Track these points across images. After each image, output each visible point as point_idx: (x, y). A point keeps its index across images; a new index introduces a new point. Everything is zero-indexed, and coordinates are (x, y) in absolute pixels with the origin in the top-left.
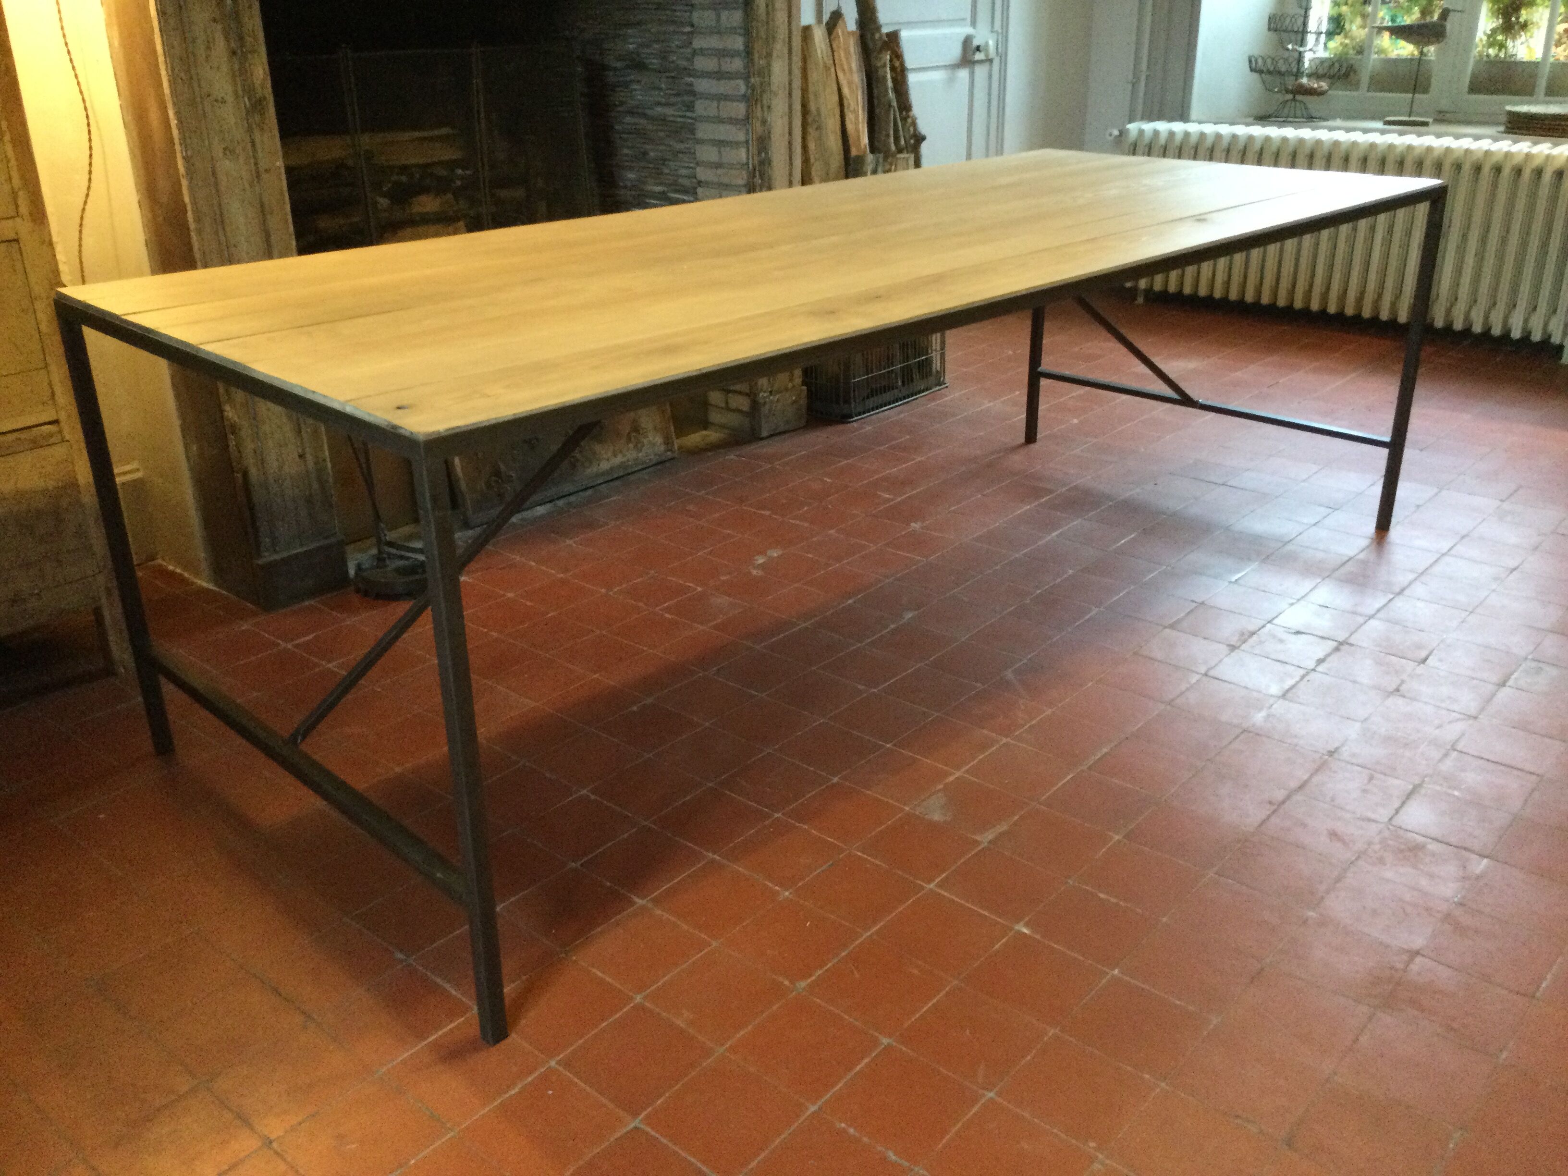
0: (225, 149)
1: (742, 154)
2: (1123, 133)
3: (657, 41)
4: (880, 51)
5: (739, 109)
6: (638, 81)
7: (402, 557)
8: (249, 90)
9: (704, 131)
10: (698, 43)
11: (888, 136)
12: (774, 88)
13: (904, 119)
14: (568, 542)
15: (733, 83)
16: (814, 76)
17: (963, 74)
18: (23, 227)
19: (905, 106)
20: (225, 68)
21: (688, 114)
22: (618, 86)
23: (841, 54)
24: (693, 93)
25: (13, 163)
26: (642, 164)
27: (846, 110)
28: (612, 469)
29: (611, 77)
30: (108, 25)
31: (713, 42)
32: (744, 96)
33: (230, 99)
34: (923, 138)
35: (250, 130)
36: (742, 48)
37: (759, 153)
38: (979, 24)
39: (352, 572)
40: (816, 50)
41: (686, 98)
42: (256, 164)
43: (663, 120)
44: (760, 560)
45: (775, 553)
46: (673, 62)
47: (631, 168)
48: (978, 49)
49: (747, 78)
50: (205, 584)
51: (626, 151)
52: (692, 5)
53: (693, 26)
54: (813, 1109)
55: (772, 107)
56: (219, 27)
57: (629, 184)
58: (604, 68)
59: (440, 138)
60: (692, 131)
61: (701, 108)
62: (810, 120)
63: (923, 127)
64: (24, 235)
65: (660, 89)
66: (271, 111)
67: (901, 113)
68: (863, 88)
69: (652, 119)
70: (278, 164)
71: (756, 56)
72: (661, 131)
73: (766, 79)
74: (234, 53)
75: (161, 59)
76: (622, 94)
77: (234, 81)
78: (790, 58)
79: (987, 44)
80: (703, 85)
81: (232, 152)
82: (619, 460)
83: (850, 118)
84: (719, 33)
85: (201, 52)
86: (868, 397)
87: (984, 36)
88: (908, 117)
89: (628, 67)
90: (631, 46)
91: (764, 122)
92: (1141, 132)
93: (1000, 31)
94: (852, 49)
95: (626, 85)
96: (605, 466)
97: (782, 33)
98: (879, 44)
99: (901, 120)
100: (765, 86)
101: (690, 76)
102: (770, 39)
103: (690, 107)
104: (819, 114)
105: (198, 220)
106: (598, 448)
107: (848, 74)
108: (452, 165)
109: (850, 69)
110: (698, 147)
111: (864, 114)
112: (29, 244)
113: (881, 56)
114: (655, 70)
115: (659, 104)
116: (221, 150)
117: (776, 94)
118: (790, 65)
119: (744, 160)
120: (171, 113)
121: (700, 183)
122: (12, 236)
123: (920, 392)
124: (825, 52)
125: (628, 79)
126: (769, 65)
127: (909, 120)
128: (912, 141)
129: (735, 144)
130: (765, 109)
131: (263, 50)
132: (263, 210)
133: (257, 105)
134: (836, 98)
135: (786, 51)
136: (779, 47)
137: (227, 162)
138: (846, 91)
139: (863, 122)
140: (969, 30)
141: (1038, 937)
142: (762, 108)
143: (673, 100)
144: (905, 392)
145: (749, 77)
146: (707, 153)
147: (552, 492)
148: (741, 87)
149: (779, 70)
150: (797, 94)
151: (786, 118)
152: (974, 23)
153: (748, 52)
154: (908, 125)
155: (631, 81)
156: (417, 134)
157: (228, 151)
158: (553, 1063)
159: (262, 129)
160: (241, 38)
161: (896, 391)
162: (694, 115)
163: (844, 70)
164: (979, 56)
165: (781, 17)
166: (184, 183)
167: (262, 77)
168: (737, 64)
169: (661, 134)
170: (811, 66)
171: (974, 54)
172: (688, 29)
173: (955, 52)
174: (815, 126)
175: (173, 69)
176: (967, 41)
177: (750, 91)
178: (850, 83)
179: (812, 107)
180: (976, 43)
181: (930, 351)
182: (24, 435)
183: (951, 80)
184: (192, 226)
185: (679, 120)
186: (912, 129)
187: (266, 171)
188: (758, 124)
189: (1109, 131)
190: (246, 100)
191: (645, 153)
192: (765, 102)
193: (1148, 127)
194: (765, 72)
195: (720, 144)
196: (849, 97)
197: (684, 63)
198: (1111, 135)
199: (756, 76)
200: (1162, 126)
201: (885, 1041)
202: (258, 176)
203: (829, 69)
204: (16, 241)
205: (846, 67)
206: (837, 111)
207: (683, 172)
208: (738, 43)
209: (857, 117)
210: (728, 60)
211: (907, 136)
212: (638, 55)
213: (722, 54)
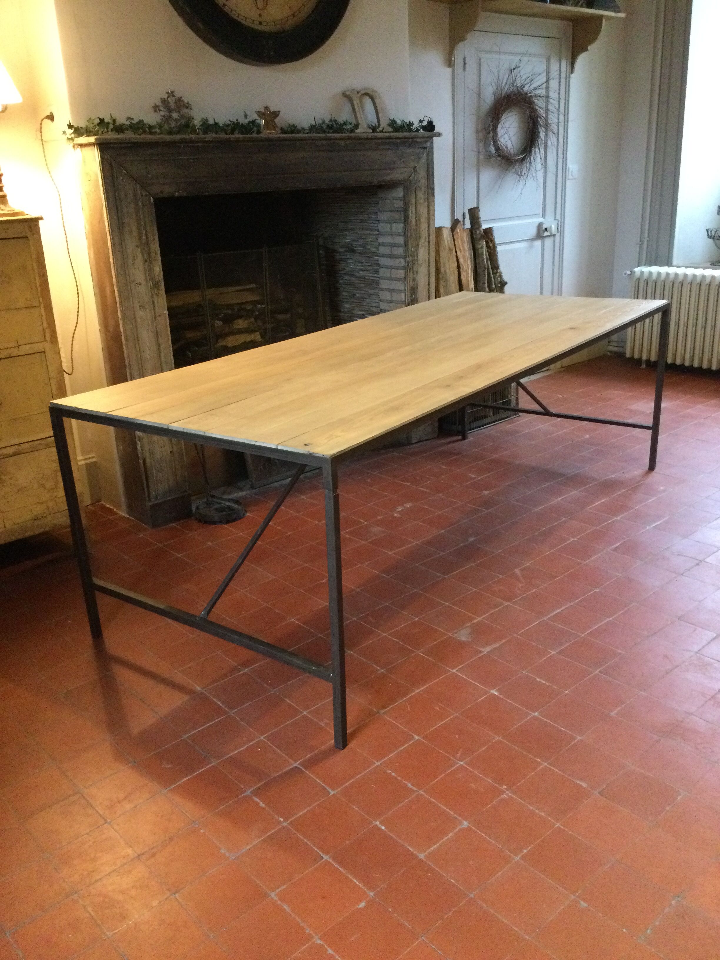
0: (140, 306)
1: (403, 295)
2: (632, 273)
3: (361, 239)
4: (480, 240)
5: (401, 273)
6: (351, 259)
7: (218, 503)
8: (152, 279)
9: (384, 284)
10: (381, 240)
11: (484, 283)
12: (420, 262)
13: (495, 274)
14: (303, 497)
15: (397, 261)
16: (444, 254)
17: (538, 243)
18: (47, 346)
19: (495, 267)
20: (141, 268)
21: (376, 275)
22: (341, 261)
23: (459, 242)
24: (378, 265)
25: (44, 317)
26: (352, 300)
27: (461, 270)
29: (338, 257)
30: (89, 248)
31: (388, 240)
32: (404, 267)
33: (143, 282)
34: (506, 283)
35: (152, 297)
36: (402, 242)
37: (411, 296)
38: (547, 217)
39: (194, 509)
40: (444, 241)
41: (376, 268)
42: (155, 312)
43: (363, 278)
44: (400, 509)
45: (408, 505)
46: (369, 249)
47: (347, 302)
48: (546, 229)
49: (405, 258)
50: (123, 514)
51: (344, 294)
52: (378, 221)
53: (379, 231)
54: (378, 764)
55: (419, 273)
56: (139, 250)
57: (346, 310)
58: (334, 251)
59: (248, 290)
60: (378, 283)
61: (383, 272)
62: (441, 276)
63: (505, 278)
64: (47, 350)
65: (362, 263)
66: (163, 287)
67: (493, 270)
68: (471, 258)
69: (357, 277)
70: (165, 312)
71: (410, 246)
72: (362, 283)
73: (415, 258)
74: (146, 261)
75: (112, 265)
76: (343, 265)
77: (145, 274)
78: (429, 247)
79: (551, 227)
80: (383, 261)
81: (144, 307)
83: (463, 275)
84: (391, 235)
85: (130, 261)
86: (473, 422)
87: (550, 223)
88: (497, 272)
89: (346, 251)
90: (348, 241)
91: (414, 280)
92: (642, 273)
93: (560, 219)
94: (465, 239)
95: (345, 260)
97: (424, 233)
98: (479, 236)
99: (493, 273)
100: (414, 262)
101: (377, 256)
102: (418, 237)
103: (377, 272)
104: (446, 274)
105: (127, 340)
107: (462, 252)
108: (255, 303)
109: (464, 249)
110: (380, 292)
111: (472, 271)
112: (50, 354)
113: (480, 242)
114: (360, 253)
115: (361, 270)
116: (138, 307)
117: (421, 266)
118: (429, 250)
119: (404, 299)
120: (116, 290)
121: (381, 310)
122: (43, 350)
123: (503, 419)
124: (449, 242)
125: (346, 257)
126: (416, 250)
127: (498, 274)
128: (499, 285)
129: (400, 291)
130: (415, 273)
131: (160, 258)
132: (157, 335)
133: (156, 285)
134: (455, 264)
135: (427, 243)
136: (423, 241)
137: (141, 313)
138: (461, 260)
139: (471, 276)
140: (541, 220)
141: (501, 696)
142: (413, 273)
143: (369, 268)
144: (494, 418)
145: (406, 257)
146: (385, 295)
148: (402, 263)
149: (422, 253)
150: (433, 264)
151: (426, 278)
152: (544, 216)
153: (406, 244)
154: (497, 277)
155: (348, 258)
156: (238, 288)
157: (142, 307)
158: (262, 738)
159: (157, 295)
160: (149, 254)
161: (489, 418)
162: (379, 276)
163: (460, 250)
164: (546, 234)
165: (424, 226)
166: (121, 323)
167: (158, 272)
168: (400, 251)
169: (362, 285)
170: (441, 249)
171: (544, 232)
172: (377, 233)
173: (533, 232)
174: (443, 280)
175: (117, 269)
176: (540, 225)
177: (406, 264)
178: (464, 257)
179: (442, 270)
180: (545, 226)
181: (509, 396)
182: (43, 442)
183: (531, 247)
184: (124, 342)
185: (371, 278)
186: (499, 279)
187: (159, 316)
188: (411, 281)
189: (625, 272)
190: (151, 282)
191: (354, 295)
192: (415, 269)
193: (646, 269)
194: (415, 255)
195: (392, 291)
196: (463, 264)
197: (374, 250)
198: (625, 274)
199: (410, 256)
200: (655, 269)
201: (417, 738)
202: (155, 318)
203: (452, 250)
204: (44, 352)
205: (461, 248)
206: (456, 272)
207: (374, 305)
208: (401, 240)
209: (467, 274)
210: (395, 248)
211: (497, 283)
212: (352, 245)
213: (393, 245)
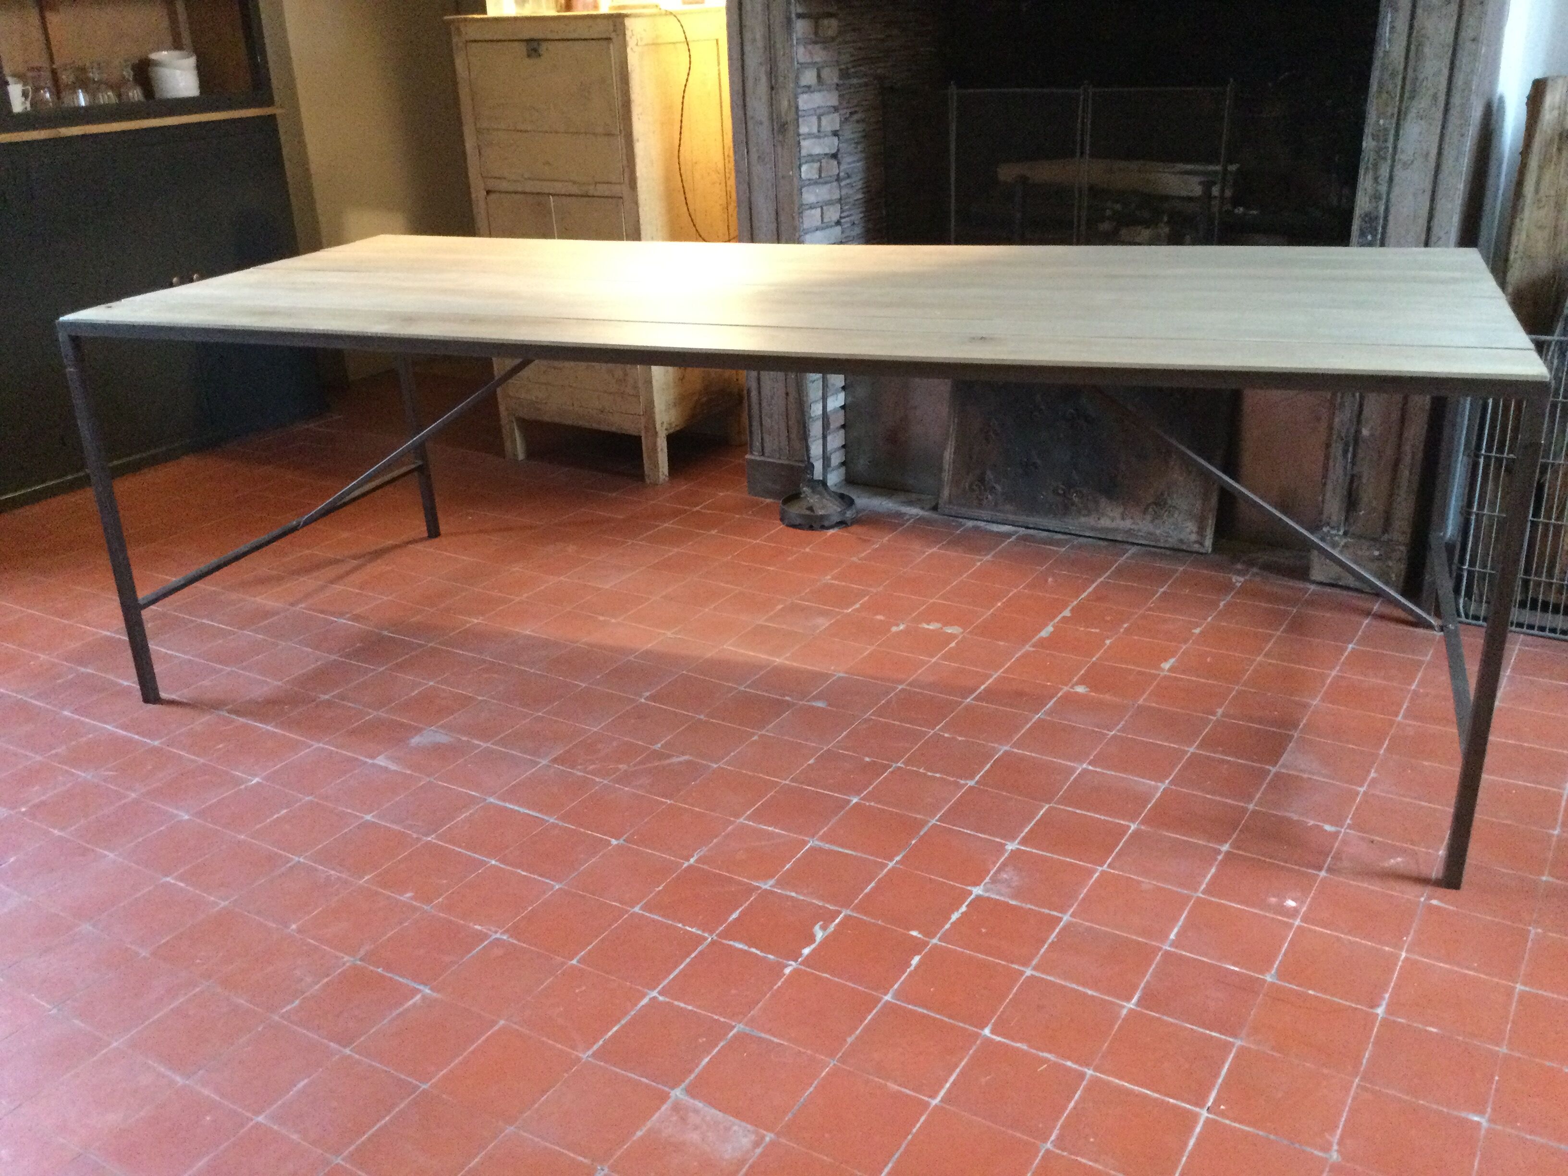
0: (759, 157)
8: (777, 118)
12: (1404, 155)
20: (764, 99)
28: (1116, 530)
35: (775, 146)
44: (929, 626)
55: (1397, 179)
64: (625, 196)
74: (772, 88)
82: (1127, 524)
91: (1377, 197)
96: (1105, 522)
100: (1386, 152)
106: (1103, 501)
112: (627, 200)
116: (756, 158)
122: (621, 195)
130: (1382, 181)
133: (782, 128)
136: (1424, 104)
137: (759, 168)
147: (1032, 520)
157: (761, 159)
159: (783, 146)
160: (776, 78)
165: (1432, 66)
167: (786, 107)
187: (783, 177)
188: (1366, 199)
190: (775, 123)
192: (1382, 172)
202: (777, 180)
